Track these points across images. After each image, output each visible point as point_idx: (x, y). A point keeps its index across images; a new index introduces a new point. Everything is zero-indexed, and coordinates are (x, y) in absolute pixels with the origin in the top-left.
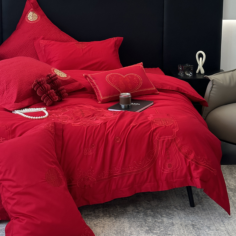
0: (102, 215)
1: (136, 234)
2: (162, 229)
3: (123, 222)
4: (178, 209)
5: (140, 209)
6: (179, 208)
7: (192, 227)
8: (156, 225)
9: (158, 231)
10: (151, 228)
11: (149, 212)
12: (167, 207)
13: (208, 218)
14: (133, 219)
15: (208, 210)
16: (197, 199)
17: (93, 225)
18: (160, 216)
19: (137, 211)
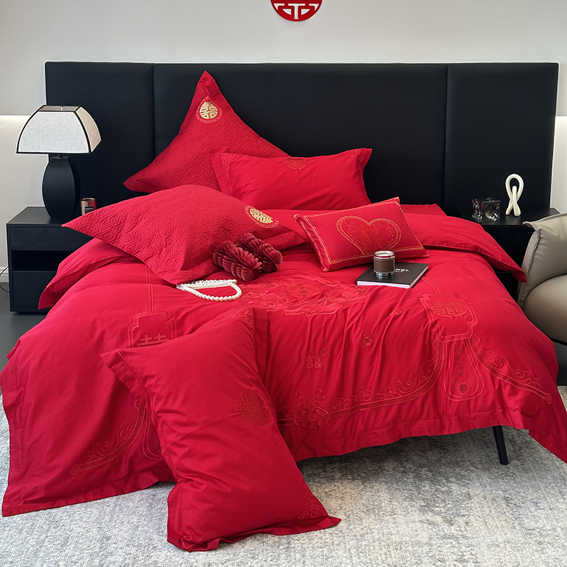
0: (338, 475)
1: (403, 513)
2: (449, 506)
3: (378, 489)
4: (477, 468)
5: (407, 467)
6: (479, 466)
7: (504, 501)
8: (438, 497)
9: (442, 509)
10: (429, 502)
11: (424, 471)
12: (457, 464)
13: (533, 486)
14: (395, 485)
15: (533, 470)
16: (512, 449)
17: (323, 494)
18: (444, 481)
19: (402, 469)
